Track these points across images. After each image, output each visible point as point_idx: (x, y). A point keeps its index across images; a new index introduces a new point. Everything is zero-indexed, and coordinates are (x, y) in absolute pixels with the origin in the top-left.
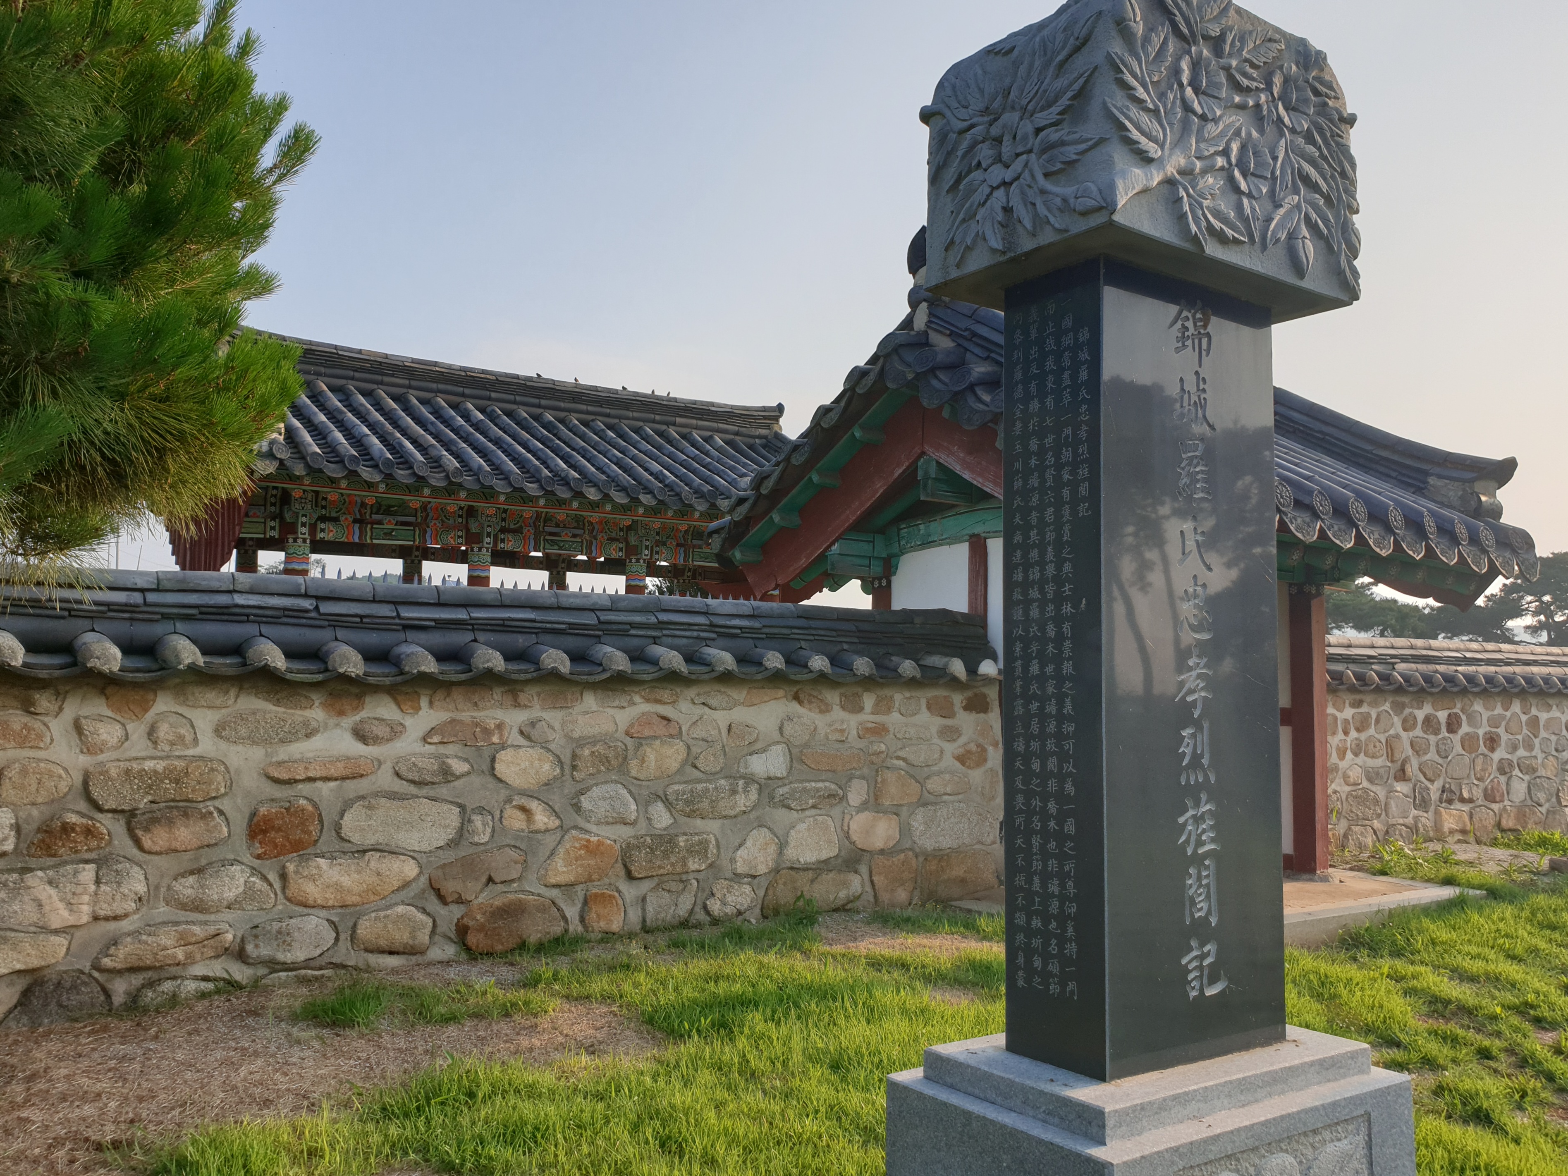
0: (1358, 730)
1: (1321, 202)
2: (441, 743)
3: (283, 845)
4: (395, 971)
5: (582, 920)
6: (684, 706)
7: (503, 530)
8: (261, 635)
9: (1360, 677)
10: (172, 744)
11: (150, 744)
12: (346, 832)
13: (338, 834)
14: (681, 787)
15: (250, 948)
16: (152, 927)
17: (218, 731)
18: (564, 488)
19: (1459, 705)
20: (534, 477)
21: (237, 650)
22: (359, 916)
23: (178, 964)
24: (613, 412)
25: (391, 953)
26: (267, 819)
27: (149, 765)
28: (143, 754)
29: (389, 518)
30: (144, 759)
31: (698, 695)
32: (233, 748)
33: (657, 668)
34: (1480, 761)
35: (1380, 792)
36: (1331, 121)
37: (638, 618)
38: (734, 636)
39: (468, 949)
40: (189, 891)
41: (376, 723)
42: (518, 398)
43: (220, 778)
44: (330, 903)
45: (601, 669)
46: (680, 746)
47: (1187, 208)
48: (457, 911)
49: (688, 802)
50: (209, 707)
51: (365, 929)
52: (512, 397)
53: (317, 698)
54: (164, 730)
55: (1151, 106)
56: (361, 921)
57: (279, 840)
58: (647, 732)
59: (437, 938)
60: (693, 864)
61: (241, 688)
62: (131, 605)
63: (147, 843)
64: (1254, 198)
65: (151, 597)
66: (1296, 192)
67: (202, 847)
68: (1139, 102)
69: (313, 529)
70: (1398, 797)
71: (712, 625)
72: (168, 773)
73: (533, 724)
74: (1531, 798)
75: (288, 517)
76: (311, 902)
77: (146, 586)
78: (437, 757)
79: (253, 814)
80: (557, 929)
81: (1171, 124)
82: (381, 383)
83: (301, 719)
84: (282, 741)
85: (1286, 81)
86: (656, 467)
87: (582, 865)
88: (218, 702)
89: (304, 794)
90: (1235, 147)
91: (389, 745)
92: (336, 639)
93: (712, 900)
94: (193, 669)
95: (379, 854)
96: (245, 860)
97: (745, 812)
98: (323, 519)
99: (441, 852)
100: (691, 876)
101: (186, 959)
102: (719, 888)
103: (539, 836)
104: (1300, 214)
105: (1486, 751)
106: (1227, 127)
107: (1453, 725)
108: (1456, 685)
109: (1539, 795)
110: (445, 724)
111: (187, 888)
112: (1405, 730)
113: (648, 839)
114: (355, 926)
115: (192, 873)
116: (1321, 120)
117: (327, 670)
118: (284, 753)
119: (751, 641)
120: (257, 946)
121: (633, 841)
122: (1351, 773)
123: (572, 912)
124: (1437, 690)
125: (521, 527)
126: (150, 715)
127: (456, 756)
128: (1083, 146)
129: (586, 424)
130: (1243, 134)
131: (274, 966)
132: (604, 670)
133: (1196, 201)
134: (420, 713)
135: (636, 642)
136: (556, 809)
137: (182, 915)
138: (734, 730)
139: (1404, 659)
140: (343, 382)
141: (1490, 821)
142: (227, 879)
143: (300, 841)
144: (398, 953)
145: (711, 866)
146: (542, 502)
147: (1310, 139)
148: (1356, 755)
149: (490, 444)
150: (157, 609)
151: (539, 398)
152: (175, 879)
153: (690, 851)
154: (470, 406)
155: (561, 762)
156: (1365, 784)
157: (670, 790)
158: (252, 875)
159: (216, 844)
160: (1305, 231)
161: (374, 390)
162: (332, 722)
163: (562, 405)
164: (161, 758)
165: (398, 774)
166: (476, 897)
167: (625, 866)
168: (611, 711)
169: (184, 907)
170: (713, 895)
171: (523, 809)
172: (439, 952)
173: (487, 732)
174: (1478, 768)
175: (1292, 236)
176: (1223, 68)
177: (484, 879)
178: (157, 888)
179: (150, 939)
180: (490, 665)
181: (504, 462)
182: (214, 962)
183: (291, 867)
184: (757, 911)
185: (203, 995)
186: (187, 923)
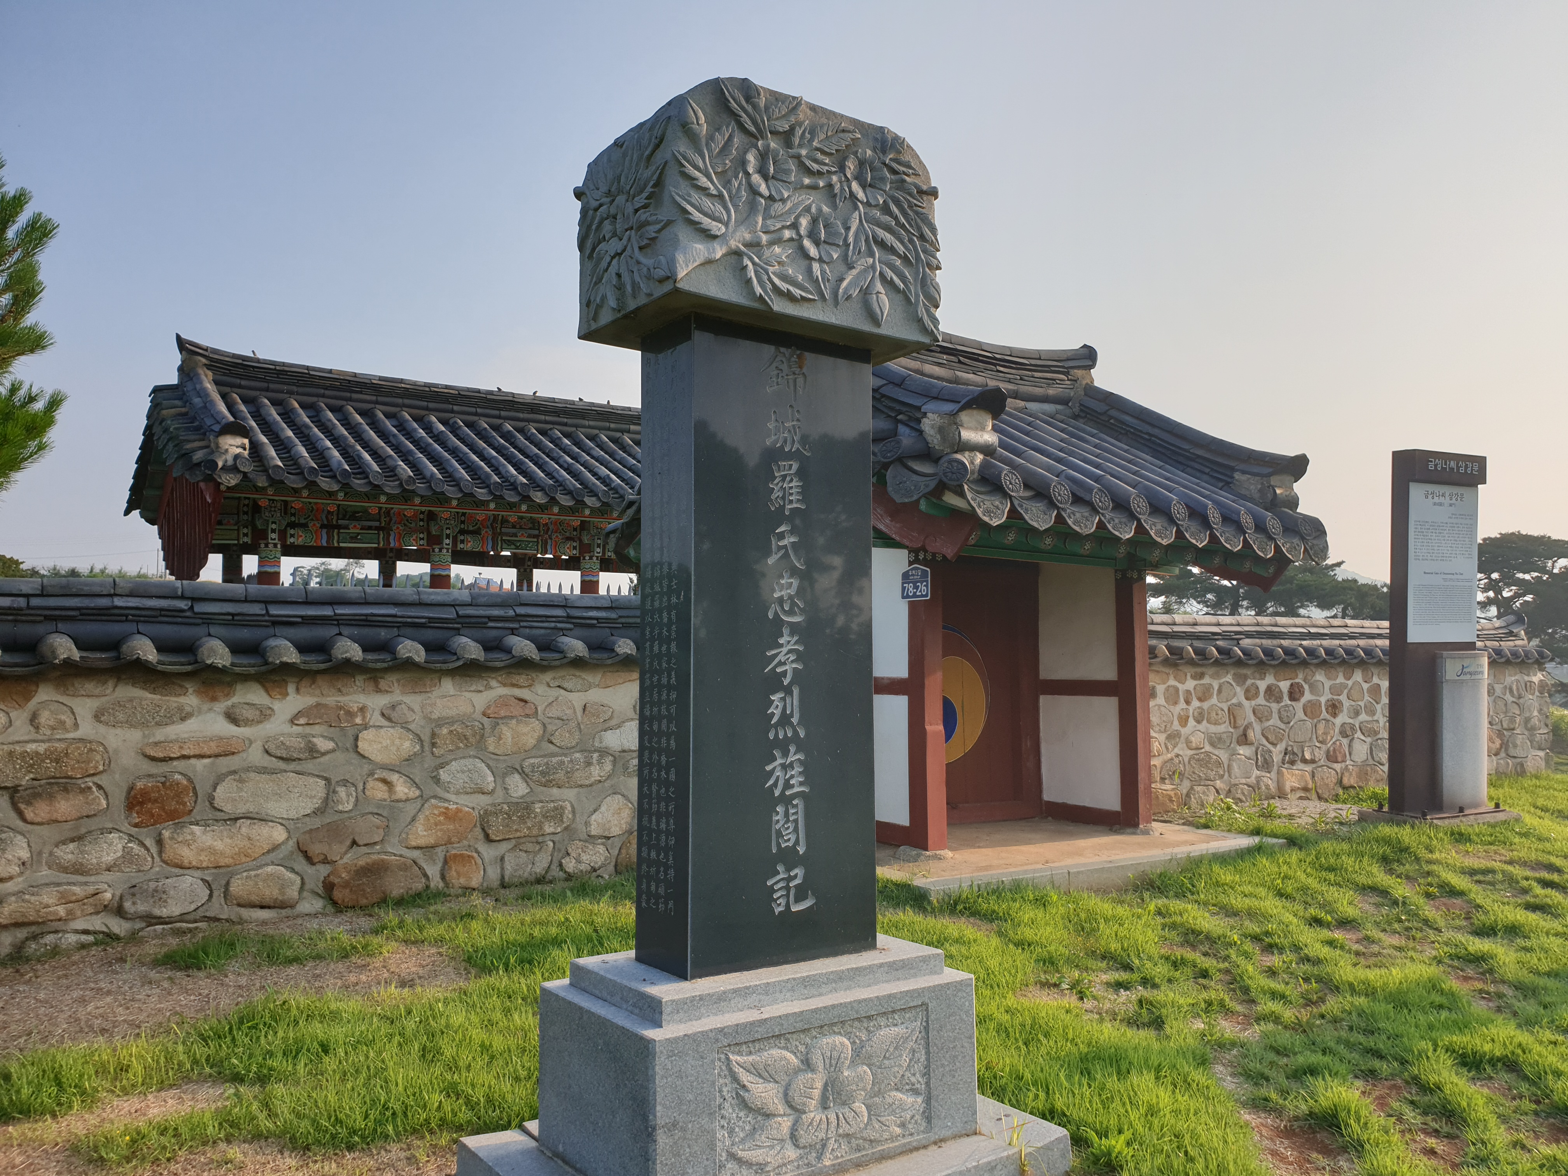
0: (1200, 700)
1: (899, 263)
2: (308, 724)
3: (160, 815)
4: (264, 923)
5: (443, 877)
6: (540, 689)
7: (462, 532)
8: (139, 633)
9: (1199, 652)
10: (53, 728)
11: (32, 729)
12: (218, 803)
13: (211, 804)
14: (536, 761)
15: (127, 905)
16: (35, 888)
17: (97, 717)
18: (512, 493)
19: (1301, 676)
20: (483, 482)
21: (114, 645)
22: (232, 875)
23: (60, 920)
24: (570, 421)
25: (262, 907)
26: (144, 793)
27: (31, 747)
28: (26, 738)
29: (354, 523)
30: (27, 742)
31: (554, 678)
32: (112, 731)
33: (509, 656)
34: (1321, 727)
35: (1223, 755)
36: (911, 195)
37: (496, 612)
38: (592, 626)
39: (334, 903)
40: (70, 856)
41: (246, 706)
42: (479, 410)
43: (98, 757)
44: (204, 865)
45: (455, 658)
46: (535, 724)
47: (752, 274)
48: (323, 870)
49: (543, 773)
50: (88, 696)
51: (238, 886)
52: (473, 410)
53: (191, 687)
54: (45, 717)
55: (715, 192)
56: (233, 880)
57: (156, 811)
58: (503, 713)
59: (305, 894)
60: (548, 828)
61: (119, 679)
62: (14, 609)
63: (29, 814)
64: (824, 262)
65: (35, 602)
66: (871, 254)
67: (82, 818)
68: (704, 190)
69: (283, 536)
70: (1240, 760)
71: (569, 617)
72: (49, 755)
73: (393, 707)
74: (1373, 758)
75: (259, 524)
76: (187, 865)
77: (31, 592)
78: (304, 736)
79: (131, 788)
80: (419, 885)
81: (735, 206)
82: (350, 399)
83: (175, 705)
84: (158, 724)
85: (861, 163)
86: (603, 471)
87: (441, 830)
88: (97, 691)
89: (180, 770)
90: (804, 222)
91: (261, 726)
92: (210, 635)
93: (567, 859)
94: (68, 663)
95: (249, 821)
96: (123, 829)
97: (600, 781)
98: (292, 525)
99: (308, 819)
100: (548, 838)
101: (68, 915)
102: (575, 849)
103: (401, 805)
104: (874, 272)
105: (1328, 717)
106: (795, 206)
107: (1295, 694)
108: (1296, 658)
109: (1380, 755)
110: (311, 708)
111: (67, 853)
112: (1247, 699)
113: (506, 807)
114: (228, 884)
115: (73, 840)
116: (898, 195)
117: (196, 662)
118: (160, 734)
119: (608, 630)
120: (134, 903)
121: (490, 808)
122: (1193, 739)
123: (433, 871)
124: (1276, 662)
125: (479, 528)
126: (32, 704)
127: (323, 736)
128: (658, 226)
129: (543, 433)
130: (813, 210)
131: (151, 920)
132: (458, 659)
133: (762, 268)
134: (288, 698)
135: (494, 633)
136: (417, 780)
137: (63, 877)
138: (588, 709)
139: (1249, 635)
140: (314, 399)
141: (1332, 779)
142: (105, 846)
143: (176, 810)
144: (269, 907)
145: (566, 829)
146: (492, 506)
147: (886, 209)
148: (1199, 722)
149: (446, 454)
150: (39, 612)
151: (500, 409)
152: (57, 846)
153: (545, 817)
154: (434, 419)
155: (421, 740)
156: (1208, 748)
157: (526, 764)
158: (130, 841)
159: (95, 815)
160: (879, 287)
161: (342, 406)
162: (205, 707)
163: (521, 415)
164: (43, 741)
165: (267, 752)
166: (341, 858)
167: (483, 829)
168: (468, 694)
169: (65, 870)
170: (568, 854)
171: (385, 781)
172: (307, 905)
173: (350, 714)
174: (1320, 732)
175: (866, 292)
176: (792, 157)
177: (348, 842)
178: (40, 853)
179: (33, 899)
180: (348, 655)
181: (456, 470)
182: (94, 917)
183: (166, 834)
184: (611, 868)
185: (83, 946)
186: (69, 884)
